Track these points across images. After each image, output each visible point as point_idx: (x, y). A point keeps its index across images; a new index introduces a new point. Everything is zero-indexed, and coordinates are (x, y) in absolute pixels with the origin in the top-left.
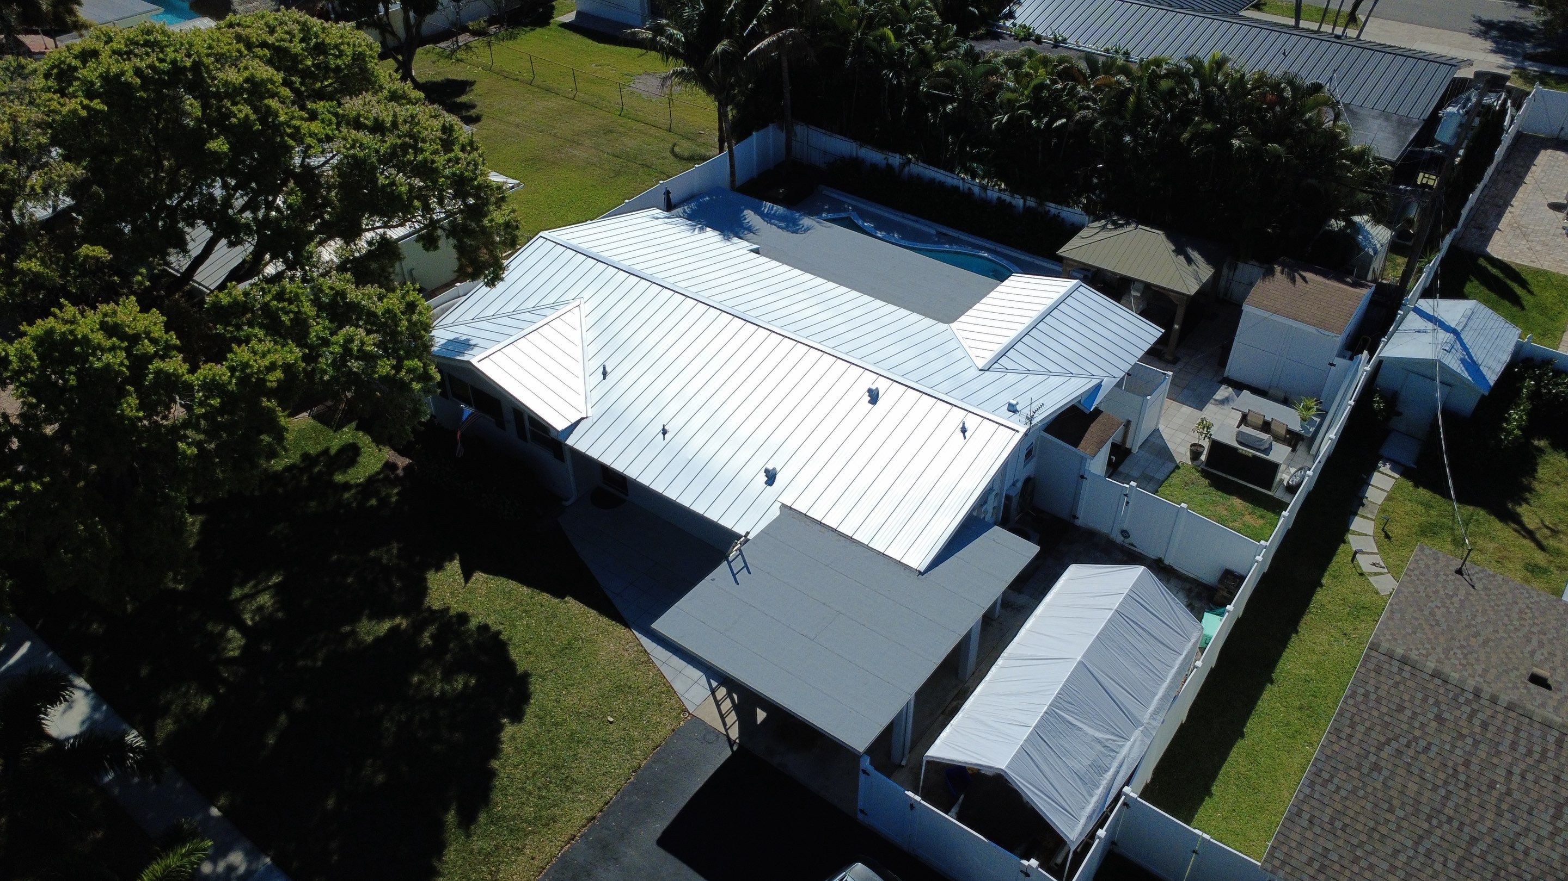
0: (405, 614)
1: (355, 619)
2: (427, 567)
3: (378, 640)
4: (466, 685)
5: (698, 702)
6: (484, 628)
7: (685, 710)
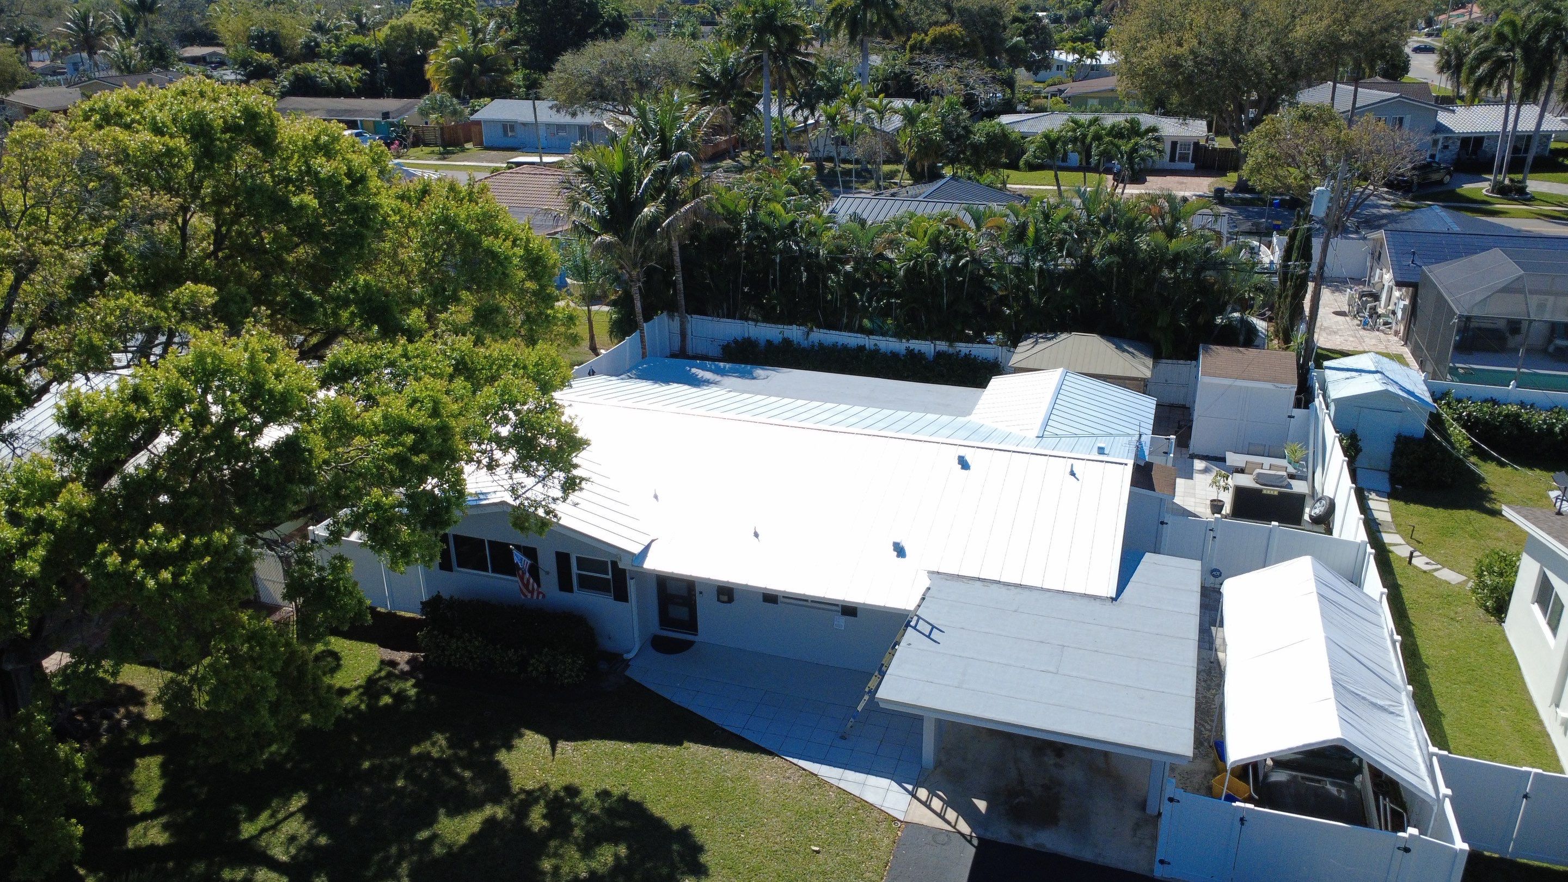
0: (496, 801)
1: (431, 821)
2: (496, 749)
3: (473, 838)
4: (617, 857)
5: (904, 808)
6: (604, 795)
7: (895, 820)
